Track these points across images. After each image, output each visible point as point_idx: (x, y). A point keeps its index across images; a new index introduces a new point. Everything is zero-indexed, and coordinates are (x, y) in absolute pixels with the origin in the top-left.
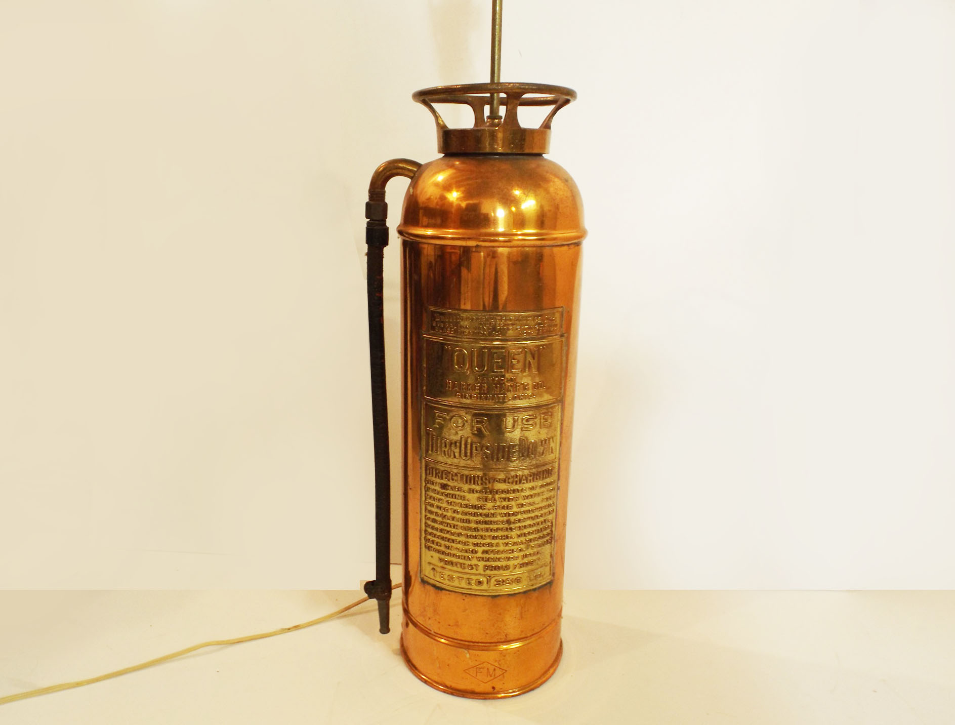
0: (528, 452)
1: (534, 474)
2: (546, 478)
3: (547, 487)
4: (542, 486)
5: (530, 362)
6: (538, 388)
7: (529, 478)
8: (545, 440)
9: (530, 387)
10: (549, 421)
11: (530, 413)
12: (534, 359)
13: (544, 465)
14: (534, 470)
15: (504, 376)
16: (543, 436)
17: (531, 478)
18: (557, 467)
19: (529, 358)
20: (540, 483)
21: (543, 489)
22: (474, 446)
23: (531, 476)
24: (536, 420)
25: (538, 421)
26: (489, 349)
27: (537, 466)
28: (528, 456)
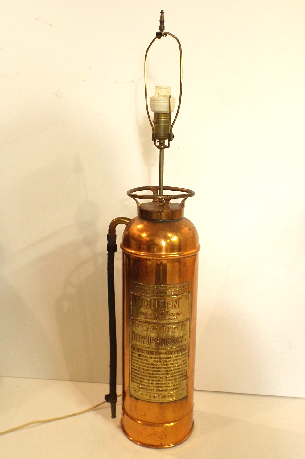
0: (175, 341)
1: (178, 350)
2: (183, 352)
3: (184, 356)
4: (181, 355)
5: (175, 304)
6: (179, 315)
7: (176, 352)
8: (182, 336)
9: (175, 314)
10: (184, 328)
11: (176, 325)
12: (177, 303)
13: (182, 347)
14: (178, 349)
15: (164, 310)
16: (181, 334)
17: (177, 352)
18: (188, 347)
19: (175, 303)
20: (180, 354)
21: (182, 357)
22: (152, 339)
23: (176, 351)
24: (178, 328)
25: (179, 328)
26: (158, 299)
27: (179, 347)
28: (175, 343)
